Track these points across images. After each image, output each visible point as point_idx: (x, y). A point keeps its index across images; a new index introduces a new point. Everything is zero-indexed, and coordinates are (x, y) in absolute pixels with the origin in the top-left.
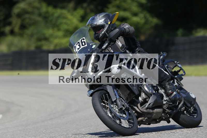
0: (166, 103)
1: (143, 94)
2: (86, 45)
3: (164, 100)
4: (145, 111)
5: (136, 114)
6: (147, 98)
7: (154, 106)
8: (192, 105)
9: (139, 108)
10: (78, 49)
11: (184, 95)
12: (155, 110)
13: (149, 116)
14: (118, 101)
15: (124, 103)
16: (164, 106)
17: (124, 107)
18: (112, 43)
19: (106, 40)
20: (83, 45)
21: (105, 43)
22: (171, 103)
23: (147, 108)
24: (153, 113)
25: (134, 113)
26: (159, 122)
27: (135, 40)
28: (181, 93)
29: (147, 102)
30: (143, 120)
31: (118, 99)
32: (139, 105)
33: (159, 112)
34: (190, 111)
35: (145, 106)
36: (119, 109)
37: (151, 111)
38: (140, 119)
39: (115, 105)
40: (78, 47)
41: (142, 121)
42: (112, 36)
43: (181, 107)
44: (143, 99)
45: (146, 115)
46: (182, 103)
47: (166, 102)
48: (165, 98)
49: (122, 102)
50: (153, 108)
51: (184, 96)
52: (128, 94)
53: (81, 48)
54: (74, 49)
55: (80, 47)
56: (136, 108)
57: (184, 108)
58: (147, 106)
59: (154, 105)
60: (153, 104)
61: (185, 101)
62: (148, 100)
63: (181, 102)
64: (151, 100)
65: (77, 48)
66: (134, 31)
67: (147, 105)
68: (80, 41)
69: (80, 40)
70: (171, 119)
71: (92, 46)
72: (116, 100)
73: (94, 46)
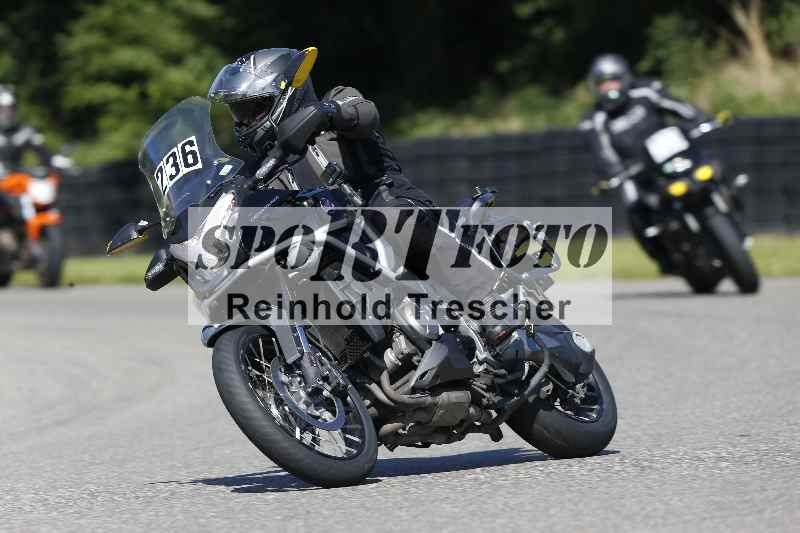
0: (486, 369)
1: (402, 338)
2: (200, 165)
3: (475, 360)
4: (406, 398)
5: (373, 410)
6: (414, 355)
7: (439, 381)
8: (581, 377)
9: (384, 390)
10: (171, 180)
11: (551, 343)
12: (444, 395)
13: (422, 416)
14: (306, 363)
15: (330, 371)
16: (478, 384)
17: (329, 384)
18: (292, 158)
19: (272, 147)
20: (187, 165)
21: (267, 156)
22: (503, 371)
23: (414, 390)
24: (435, 405)
25: (368, 407)
26: (461, 437)
27: (379, 147)
28: (542, 336)
29: (415, 368)
30: (401, 431)
31: (306, 354)
32: (385, 378)
33: (458, 405)
34: (573, 396)
35: (408, 381)
36: (310, 390)
37: (429, 399)
38: (387, 428)
39: (299, 379)
40: (169, 170)
41: (395, 433)
42: (293, 131)
43: (540, 385)
44: (401, 356)
45: (410, 414)
46: (544, 369)
47: (485, 366)
48: (481, 353)
49: (322, 365)
50: (435, 389)
51: (549, 346)
52: (346, 340)
53: (181, 175)
54: (158, 177)
55: (178, 170)
56: (374, 387)
57: (551, 386)
58: (412, 383)
59: (438, 376)
60: (436, 376)
61: (556, 364)
62: (419, 361)
63: (540, 366)
64: (429, 362)
65: (168, 175)
66: (376, 116)
67: (413, 378)
68: (177, 150)
69: (180, 146)
70: (504, 428)
71: (221, 166)
72: (301, 358)
73: (226, 170)
